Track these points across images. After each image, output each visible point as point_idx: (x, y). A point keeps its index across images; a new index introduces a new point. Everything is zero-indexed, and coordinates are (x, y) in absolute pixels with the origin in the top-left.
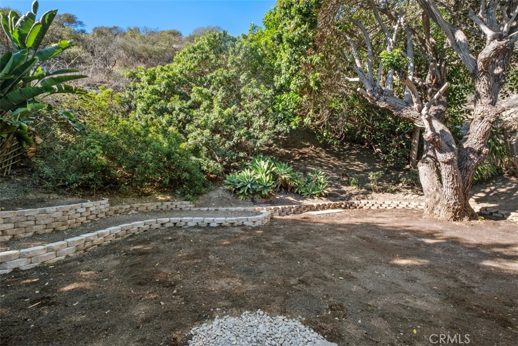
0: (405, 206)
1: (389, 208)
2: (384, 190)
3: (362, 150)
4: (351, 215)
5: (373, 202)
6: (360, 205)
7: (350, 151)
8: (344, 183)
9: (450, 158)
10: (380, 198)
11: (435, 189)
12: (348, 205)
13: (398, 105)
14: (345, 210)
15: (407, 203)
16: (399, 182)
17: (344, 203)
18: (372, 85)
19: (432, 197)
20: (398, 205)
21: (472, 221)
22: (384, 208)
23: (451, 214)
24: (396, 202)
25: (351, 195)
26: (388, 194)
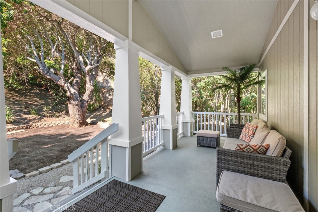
0: (62, 123)
1: (54, 125)
2: (52, 116)
3: (40, 90)
4: (30, 132)
5: (46, 123)
6: (37, 126)
7: (32, 90)
8: (26, 113)
9: (77, 103)
10: (50, 120)
11: (74, 115)
12: (28, 127)
13: (56, 79)
14: (26, 130)
15: (64, 122)
16: (61, 111)
17: (26, 126)
18: (43, 67)
19: (73, 118)
20: (59, 123)
21: (86, 127)
22: (52, 125)
23: (79, 125)
24: (58, 122)
25: (30, 120)
26: (55, 118)
